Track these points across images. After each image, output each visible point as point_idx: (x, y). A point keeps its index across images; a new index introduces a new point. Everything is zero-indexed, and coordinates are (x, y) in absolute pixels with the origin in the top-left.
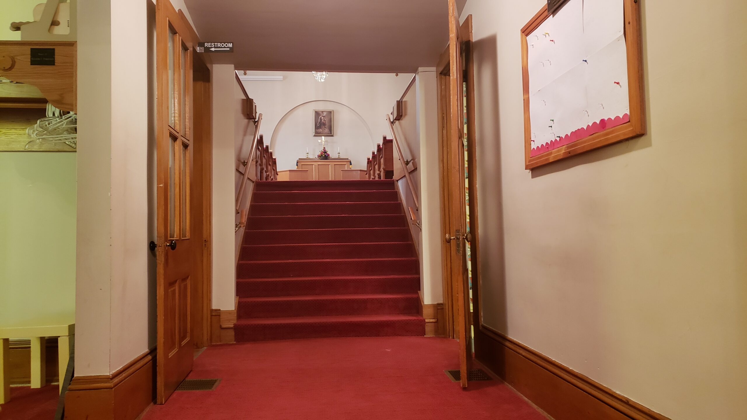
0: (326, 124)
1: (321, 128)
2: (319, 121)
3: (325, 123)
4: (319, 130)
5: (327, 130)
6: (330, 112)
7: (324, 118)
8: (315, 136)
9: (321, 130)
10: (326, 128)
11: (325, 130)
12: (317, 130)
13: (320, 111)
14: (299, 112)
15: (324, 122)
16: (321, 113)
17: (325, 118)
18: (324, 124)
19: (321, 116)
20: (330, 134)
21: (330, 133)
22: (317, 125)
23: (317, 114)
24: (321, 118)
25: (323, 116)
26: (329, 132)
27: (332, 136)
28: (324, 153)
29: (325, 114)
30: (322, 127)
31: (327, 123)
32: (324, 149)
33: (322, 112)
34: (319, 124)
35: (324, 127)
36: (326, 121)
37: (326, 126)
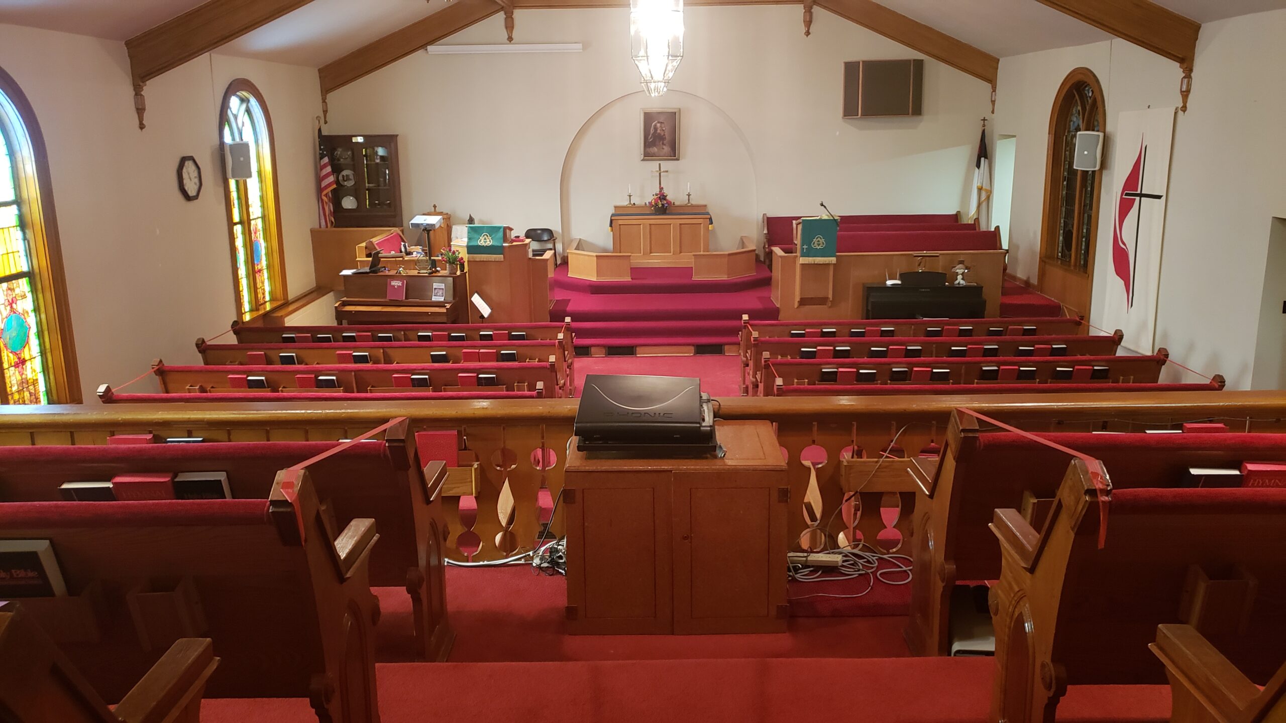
0: (665, 138)
1: (655, 146)
2: (652, 132)
3: (664, 135)
4: (651, 149)
5: (667, 149)
6: (673, 116)
7: (661, 126)
9: (655, 150)
10: (665, 145)
11: (663, 149)
12: (648, 149)
14: (615, 113)
15: (662, 134)
17: (663, 125)
18: (661, 138)
19: (656, 122)
20: (674, 154)
21: (672, 155)
22: (648, 138)
24: (655, 125)
25: (659, 122)
26: (671, 151)
27: (678, 159)
28: (660, 199)
29: (663, 118)
30: (657, 143)
31: (667, 136)
32: (660, 191)
34: (651, 138)
35: (661, 141)
36: (666, 131)
37: (665, 142)
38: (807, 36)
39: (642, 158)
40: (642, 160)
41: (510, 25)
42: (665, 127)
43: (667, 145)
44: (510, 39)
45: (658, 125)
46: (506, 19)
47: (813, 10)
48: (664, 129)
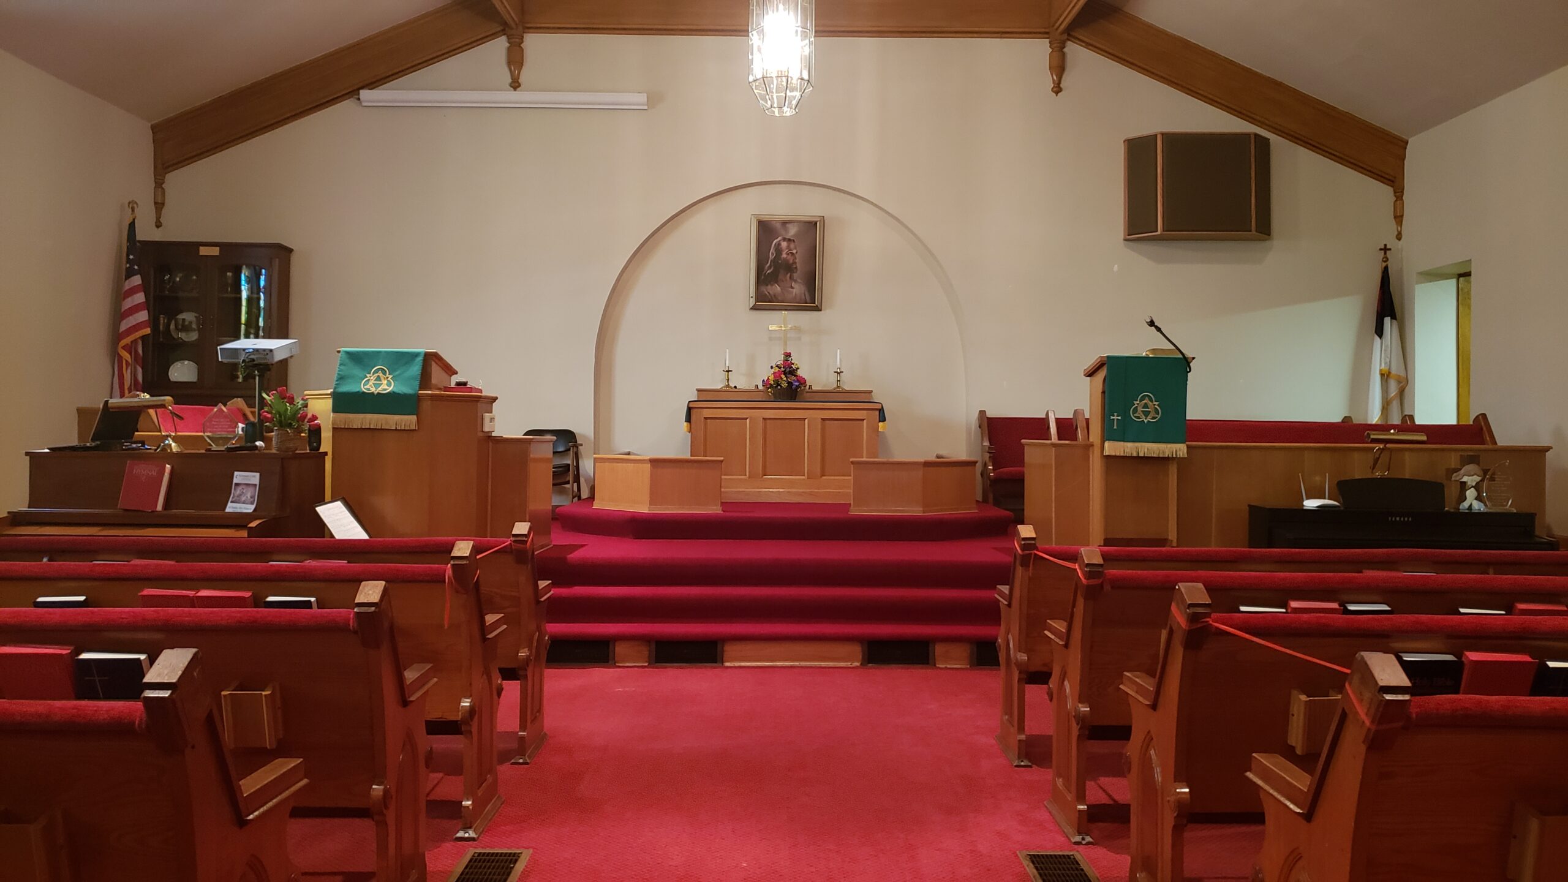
0: (796, 268)
1: (777, 282)
2: (771, 257)
3: (794, 263)
4: (769, 287)
5: (798, 289)
6: (812, 228)
7: (788, 247)
8: (754, 308)
9: (777, 289)
10: (795, 281)
11: (792, 288)
12: (763, 289)
13: (777, 221)
14: (703, 222)
15: (791, 261)
16: (778, 225)
17: (792, 246)
18: (790, 268)
19: (779, 239)
20: (811, 302)
21: (808, 299)
22: (764, 268)
23: (766, 229)
24: (779, 244)
25: (784, 239)
26: (807, 293)
27: (818, 309)
28: (785, 373)
29: (792, 231)
30: (781, 277)
31: (799, 264)
32: (786, 361)
33: (785, 223)
34: (770, 267)
35: (789, 275)
36: (797, 256)
37: (795, 275)
38: (1057, 93)
39: (752, 302)
40: (751, 309)
41: (515, 60)
42: (796, 249)
43: (799, 281)
44: (515, 85)
45: (784, 244)
46: (509, 49)
47: (1065, 50)
48: (794, 251)
